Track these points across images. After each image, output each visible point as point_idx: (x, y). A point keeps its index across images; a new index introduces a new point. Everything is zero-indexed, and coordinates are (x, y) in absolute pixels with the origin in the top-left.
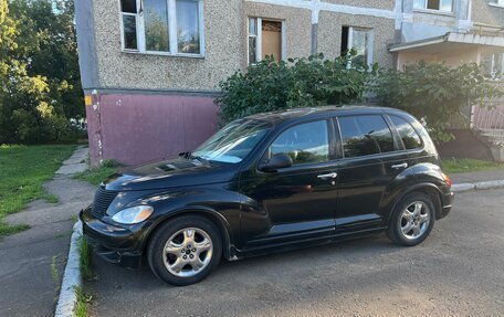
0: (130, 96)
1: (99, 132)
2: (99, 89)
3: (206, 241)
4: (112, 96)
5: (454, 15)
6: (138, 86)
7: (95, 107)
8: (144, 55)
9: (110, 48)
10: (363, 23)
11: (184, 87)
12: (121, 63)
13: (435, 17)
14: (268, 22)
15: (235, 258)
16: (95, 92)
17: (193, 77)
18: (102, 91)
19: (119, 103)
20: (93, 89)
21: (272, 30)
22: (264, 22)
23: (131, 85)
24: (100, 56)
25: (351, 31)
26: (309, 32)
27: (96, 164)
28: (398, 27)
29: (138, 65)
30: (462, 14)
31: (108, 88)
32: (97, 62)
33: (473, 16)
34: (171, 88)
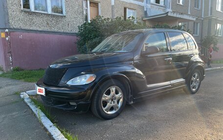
0: (27, 33)
1: (10, 52)
2: (9, 29)
3: (120, 93)
4: (17, 33)
5: (165, 7)
6: (31, 28)
7: (7, 39)
8: (34, 12)
9: (15, 7)
10: (132, 7)
11: (56, 30)
12: (22, 16)
13: (158, 7)
14: (93, 3)
15: (132, 102)
16: (7, 30)
17: (60, 25)
18: (11, 30)
19: (21, 37)
20: (6, 29)
21: (94, 6)
22: (90, 3)
23: (27, 27)
24: (10, 12)
25: (127, 10)
26: (110, 9)
27: (9, 70)
28: (145, 10)
29: (31, 17)
30: (168, 6)
31: (14, 29)
32: (8, 14)
33: (172, 7)
34: (49, 30)
